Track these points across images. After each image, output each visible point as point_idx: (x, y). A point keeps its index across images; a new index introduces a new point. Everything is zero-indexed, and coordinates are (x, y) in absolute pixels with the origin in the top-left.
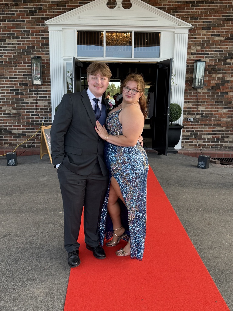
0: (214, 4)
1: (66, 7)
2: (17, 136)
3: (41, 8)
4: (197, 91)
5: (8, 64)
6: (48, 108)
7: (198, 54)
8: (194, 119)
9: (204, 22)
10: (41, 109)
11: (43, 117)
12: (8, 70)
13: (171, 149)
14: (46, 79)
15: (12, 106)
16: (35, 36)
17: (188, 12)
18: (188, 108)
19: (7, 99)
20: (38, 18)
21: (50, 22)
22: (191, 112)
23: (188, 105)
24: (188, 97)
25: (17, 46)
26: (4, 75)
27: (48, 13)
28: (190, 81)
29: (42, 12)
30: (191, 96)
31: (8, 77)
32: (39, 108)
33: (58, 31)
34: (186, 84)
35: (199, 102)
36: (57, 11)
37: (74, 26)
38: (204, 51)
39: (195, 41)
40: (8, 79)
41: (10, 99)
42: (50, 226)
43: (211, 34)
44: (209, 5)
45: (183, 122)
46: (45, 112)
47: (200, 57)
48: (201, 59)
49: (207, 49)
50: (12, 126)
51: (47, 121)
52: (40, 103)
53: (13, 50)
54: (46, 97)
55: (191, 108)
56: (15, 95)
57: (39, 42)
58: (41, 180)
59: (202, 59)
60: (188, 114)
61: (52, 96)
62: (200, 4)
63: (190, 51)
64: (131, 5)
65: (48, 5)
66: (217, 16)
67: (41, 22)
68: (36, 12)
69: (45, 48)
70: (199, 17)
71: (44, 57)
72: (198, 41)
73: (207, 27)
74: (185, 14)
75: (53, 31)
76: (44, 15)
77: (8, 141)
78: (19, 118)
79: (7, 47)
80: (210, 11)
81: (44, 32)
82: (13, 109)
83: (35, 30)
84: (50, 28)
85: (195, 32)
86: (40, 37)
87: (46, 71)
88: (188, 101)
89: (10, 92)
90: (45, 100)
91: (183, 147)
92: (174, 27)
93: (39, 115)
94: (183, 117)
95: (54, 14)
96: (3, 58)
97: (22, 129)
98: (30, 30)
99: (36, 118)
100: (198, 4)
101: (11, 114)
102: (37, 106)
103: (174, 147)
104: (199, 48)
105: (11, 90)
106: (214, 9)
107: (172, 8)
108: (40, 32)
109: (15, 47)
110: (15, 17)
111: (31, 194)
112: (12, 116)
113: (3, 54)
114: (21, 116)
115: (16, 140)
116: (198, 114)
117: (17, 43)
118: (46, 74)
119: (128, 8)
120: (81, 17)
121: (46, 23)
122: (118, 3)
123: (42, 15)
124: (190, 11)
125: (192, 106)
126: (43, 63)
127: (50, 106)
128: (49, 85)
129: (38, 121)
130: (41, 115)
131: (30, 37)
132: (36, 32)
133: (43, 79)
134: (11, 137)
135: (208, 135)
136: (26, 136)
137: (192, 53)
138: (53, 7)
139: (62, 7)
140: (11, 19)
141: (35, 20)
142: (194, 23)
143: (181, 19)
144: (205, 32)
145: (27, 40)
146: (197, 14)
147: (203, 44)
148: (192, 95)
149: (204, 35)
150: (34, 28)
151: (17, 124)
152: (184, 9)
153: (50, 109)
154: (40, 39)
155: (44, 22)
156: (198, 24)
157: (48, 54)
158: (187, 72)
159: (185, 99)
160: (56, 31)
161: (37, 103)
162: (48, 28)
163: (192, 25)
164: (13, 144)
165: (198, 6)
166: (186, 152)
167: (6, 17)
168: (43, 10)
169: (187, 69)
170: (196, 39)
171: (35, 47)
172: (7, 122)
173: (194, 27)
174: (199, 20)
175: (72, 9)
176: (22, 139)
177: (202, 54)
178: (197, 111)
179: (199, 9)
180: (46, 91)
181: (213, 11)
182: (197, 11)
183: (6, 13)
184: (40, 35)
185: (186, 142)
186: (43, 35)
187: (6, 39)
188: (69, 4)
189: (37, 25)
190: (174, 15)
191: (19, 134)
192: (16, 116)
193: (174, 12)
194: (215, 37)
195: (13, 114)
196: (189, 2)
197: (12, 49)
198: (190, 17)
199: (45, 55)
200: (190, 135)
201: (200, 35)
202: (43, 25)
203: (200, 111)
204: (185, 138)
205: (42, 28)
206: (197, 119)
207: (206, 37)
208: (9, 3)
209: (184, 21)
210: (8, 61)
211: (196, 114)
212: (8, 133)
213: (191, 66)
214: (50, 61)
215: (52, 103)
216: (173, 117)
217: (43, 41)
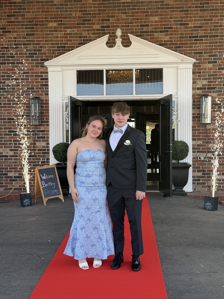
0: (219, 38)
1: (66, 49)
2: (13, 179)
3: (41, 50)
4: (206, 127)
5: (7, 106)
6: (46, 149)
7: (205, 88)
8: (205, 158)
9: (209, 56)
10: (39, 150)
11: (40, 159)
12: (7, 112)
13: (179, 191)
14: (45, 119)
15: (9, 147)
16: (34, 77)
17: (192, 47)
18: (198, 145)
19: (4, 141)
20: (38, 60)
21: (49, 63)
22: (201, 150)
23: (198, 143)
24: (197, 133)
25: (16, 87)
26: (2, 116)
27: (47, 55)
28: (197, 117)
29: (42, 54)
30: (200, 133)
31: (7, 119)
32: (37, 149)
33: (57, 71)
34: (193, 121)
35: (209, 139)
36: (56, 52)
37: (73, 67)
38: (211, 85)
39: (201, 76)
40: (7, 120)
41: (8, 141)
42: (26, 256)
43: (218, 67)
44: (213, 38)
45: (193, 161)
46: (43, 153)
47: (207, 92)
48: (208, 93)
49: (215, 83)
50: (9, 169)
51: (44, 162)
52: (38, 144)
53: (12, 92)
54: (44, 137)
55: (200, 145)
56: (13, 136)
57: (38, 83)
58: (30, 220)
59: (210, 94)
60: (198, 152)
61: (50, 136)
62: (203, 38)
63: (196, 86)
64: (131, 43)
65: (48, 46)
66: (223, 49)
67: (40, 63)
68: (36, 54)
69: (44, 88)
70: (203, 51)
71: (43, 97)
72: (204, 76)
73: (213, 61)
74: (188, 49)
75: (53, 71)
76: (44, 57)
77: (4, 185)
78: (16, 159)
79: (6, 89)
80: (215, 44)
81: (44, 73)
82: (11, 150)
83: (34, 71)
84: (49, 69)
85: (200, 66)
86: (40, 78)
87: (45, 112)
88: (197, 138)
89: (8, 133)
90: (43, 141)
91: (195, 189)
92: (177, 63)
93: (36, 156)
94: (192, 155)
95: (53, 55)
96: (2, 99)
97: (19, 171)
98: (30, 71)
99: (33, 159)
100: (202, 38)
101: (7, 156)
102: (34, 147)
103: (182, 188)
104: (205, 82)
105: (9, 132)
106: (219, 42)
107: (174, 44)
108: (40, 73)
109: (14, 89)
110: (15, 60)
111: (16, 232)
112: (9, 158)
113: (2, 95)
114: (18, 158)
115: (12, 183)
116: (209, 152)
117: (16, 85)
118: (45, 114)
119: (128, 46)
120: (80, 58)
121: (46, 65)
122: (117, 42)
123: (42, 57)
124: (194, 45)
125: (202, 144)
126: (42, 104)
127: (48, 147)
128: (48, 125)
129: (35, 162)
130: (39, 156)
131: (30, 78)
132: (36, 73)
133: (42, 119)
134: (7, 180)
135: (222, 175)
136: (23, 178)
137: (197, 88)
138: (52, 49)
139: (61, 49)
140: (11, 62)
141: (34, 62)
142: (198, 58)
143: (184, 55)
144: (211, 65)
145: (26, 82)
146: (202, 48)
147: (209, 79)
148: (201, 131)
149: (210, 69)
150: (33, 70)
151: (13, 167)
152: (187, 44)
153: (48, 150)
154: (40, 80)
155: (43, 63)
156: (202, 58)
157: (47, 94)
158: (193, 108)
159: (193, 136)
160: (55, 71)
161: (35, 144)
162: (47, 69)
163: (195, 60)
164: (8, 187)
165: (202, 40)
166: (197, 194)
167: (6, 60)
168: (42, 52)
169: (193, 105)
170: (201, 74)
171: (35, 87)
172: (4, 164)
173: (198, 62)
174: (203, 54)
175: (72, 50)
176: (18, 182)
177: (208, 88)
178: (207, 149)
179: (203, 43)
180: (44, 131)
181: (218, 44)
182: (201, 46)
183: (6, 56)
184: (39, 76)
185: (198, 184)
186: (42, 76)
187: (6, 81)
188: (69, 45)
189: (37, 66)
190: (176, 51)
191: (15, 177)
192: (13, 158)
193: (176, 47)
194: (222, 70)
195: (10, 156)
196: (192, 37)
197: (11, 90)
198: (193, 52)
199: (44, 96)
200: (201, 175)
201: (206, 69)
202: (43, 66)
203: (212, 149)
204: (196, 178)
205: (42, 69)
206: (208, 157)
207: (212, 71)
208: (10, 46)
209: (187, 56)
210: (6, 102)
211: (207, 153)
212: (4, 176)
213: (197, 102)
214: (49, 101)
215: (50, 143)
216: (178, 155)
217: (43, 82)
